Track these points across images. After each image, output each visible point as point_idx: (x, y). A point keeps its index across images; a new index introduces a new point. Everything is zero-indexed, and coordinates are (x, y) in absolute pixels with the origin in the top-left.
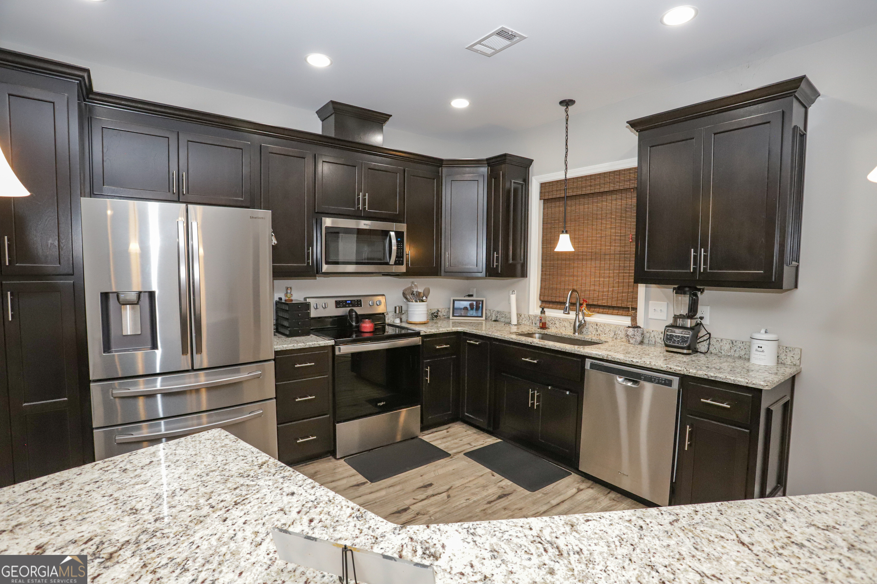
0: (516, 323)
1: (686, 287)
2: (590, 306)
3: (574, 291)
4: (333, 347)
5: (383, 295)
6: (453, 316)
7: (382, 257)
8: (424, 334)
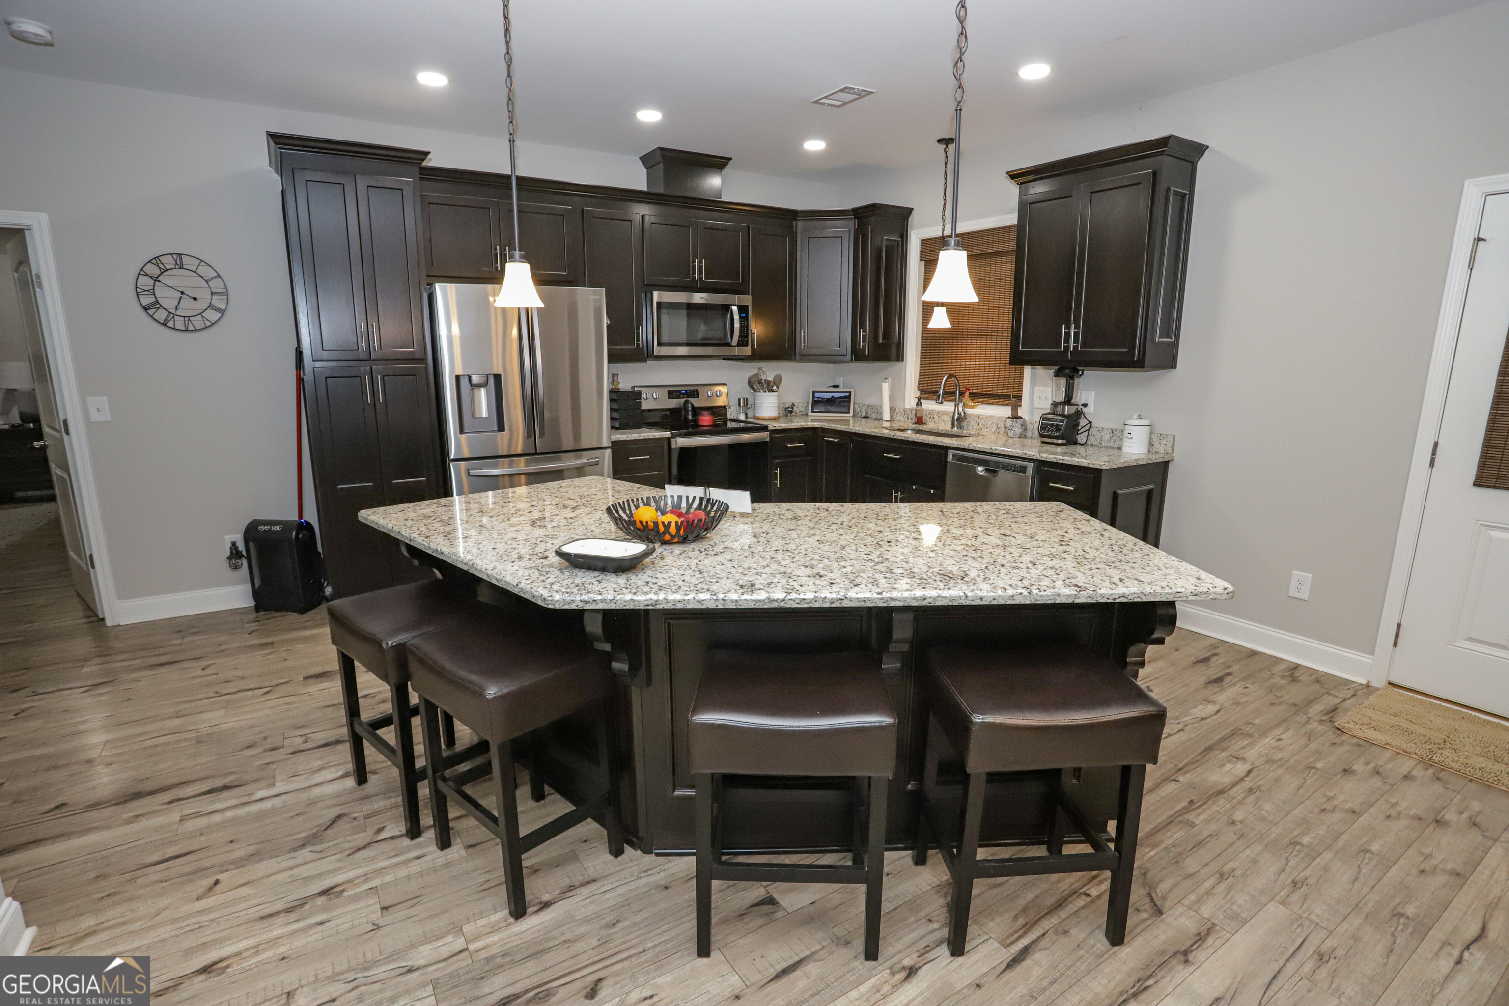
0: (889, 419)
1: (1068, 368)
2: (974, 396)
3: (950, 376)
4: (669, 440)
5: (724, 384)
6: (813, 411)
7: (723, 337)
8: (773, 428)
